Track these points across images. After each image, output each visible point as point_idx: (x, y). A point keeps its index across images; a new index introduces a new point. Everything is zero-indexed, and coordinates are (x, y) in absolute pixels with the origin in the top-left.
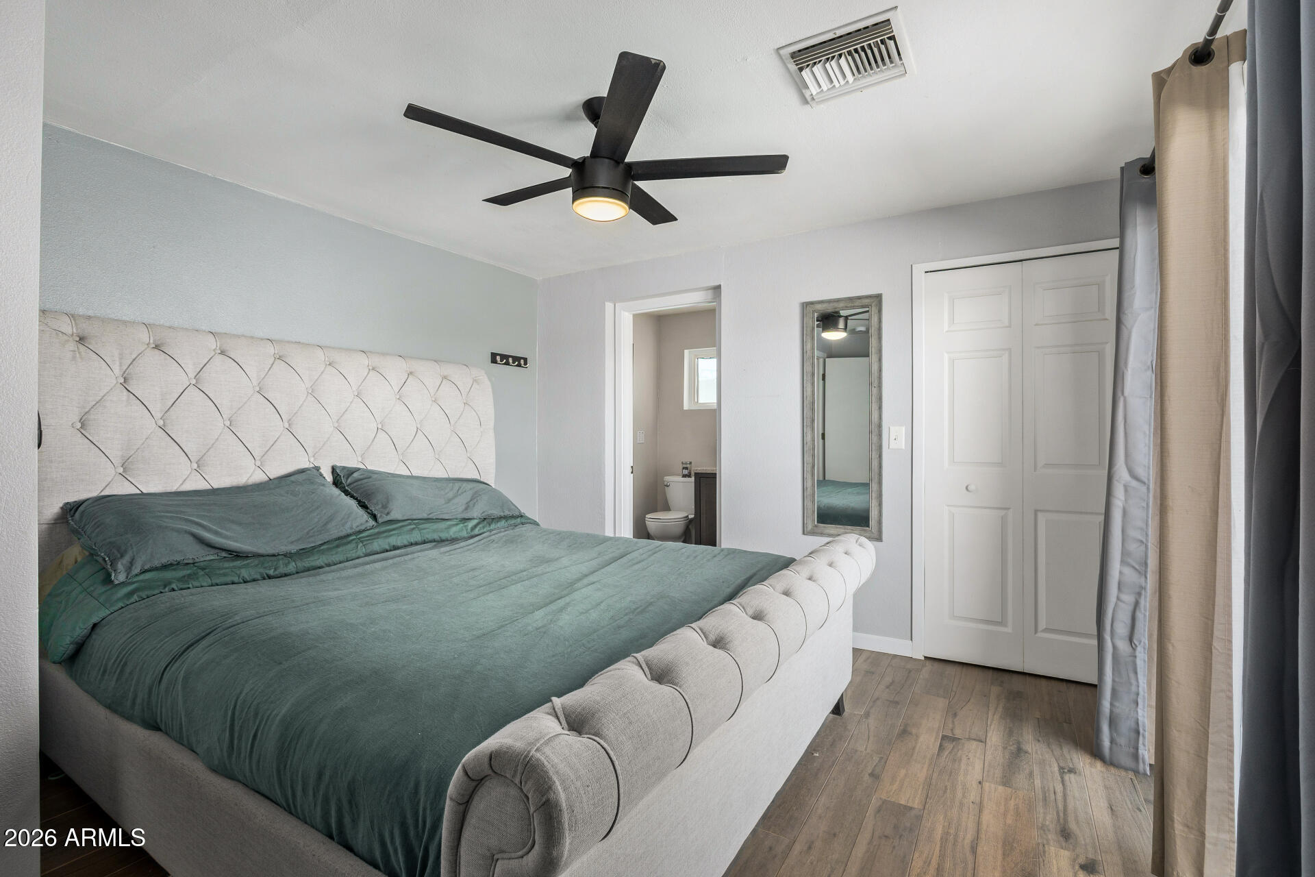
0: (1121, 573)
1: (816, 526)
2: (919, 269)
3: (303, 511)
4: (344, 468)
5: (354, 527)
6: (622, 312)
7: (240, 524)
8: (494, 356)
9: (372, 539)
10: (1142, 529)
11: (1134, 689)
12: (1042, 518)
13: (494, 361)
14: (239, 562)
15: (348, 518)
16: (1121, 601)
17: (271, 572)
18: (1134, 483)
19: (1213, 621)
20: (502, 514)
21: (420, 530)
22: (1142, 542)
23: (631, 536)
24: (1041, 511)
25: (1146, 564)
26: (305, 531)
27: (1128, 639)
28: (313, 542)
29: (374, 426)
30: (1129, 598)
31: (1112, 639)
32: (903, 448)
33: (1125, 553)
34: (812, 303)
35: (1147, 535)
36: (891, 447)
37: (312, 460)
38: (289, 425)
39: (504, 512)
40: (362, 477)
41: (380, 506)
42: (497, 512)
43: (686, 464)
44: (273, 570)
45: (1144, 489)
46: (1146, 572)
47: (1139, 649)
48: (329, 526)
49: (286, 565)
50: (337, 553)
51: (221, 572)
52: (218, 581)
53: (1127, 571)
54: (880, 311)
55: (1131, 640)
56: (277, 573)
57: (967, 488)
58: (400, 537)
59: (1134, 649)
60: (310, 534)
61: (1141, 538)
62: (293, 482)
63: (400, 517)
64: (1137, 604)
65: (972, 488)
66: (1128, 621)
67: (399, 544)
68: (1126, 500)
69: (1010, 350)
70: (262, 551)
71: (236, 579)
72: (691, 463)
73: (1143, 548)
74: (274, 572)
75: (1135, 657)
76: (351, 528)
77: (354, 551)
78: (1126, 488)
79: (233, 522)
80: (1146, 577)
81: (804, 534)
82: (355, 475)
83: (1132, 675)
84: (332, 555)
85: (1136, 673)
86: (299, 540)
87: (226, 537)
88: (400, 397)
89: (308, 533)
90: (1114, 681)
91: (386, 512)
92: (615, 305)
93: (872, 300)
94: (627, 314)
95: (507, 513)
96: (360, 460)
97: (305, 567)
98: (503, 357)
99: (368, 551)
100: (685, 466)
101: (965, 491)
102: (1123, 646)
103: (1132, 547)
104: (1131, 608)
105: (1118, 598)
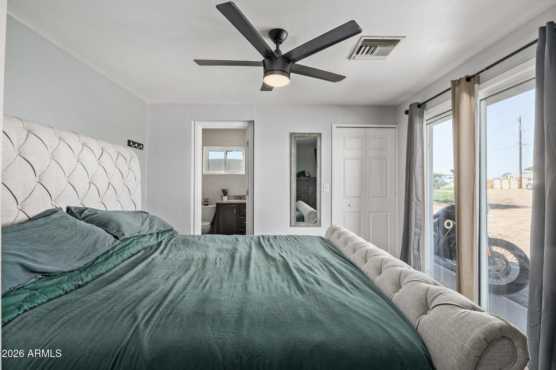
0: (415, 230)
1: (296, 223)
2: (334, 126)
3: (80, 238)
4: (76, 208)
5: (110, 245)
6: (199, 126)
7: (45, 252)
8: (129, 141)
9: (123, 251)
10: (420, 216)
11: (420, 265)
12: (371, 214)
13: (129, 145)
14: (55, 280)
15: (106, 239)
16: (415, 238)
17: (80, 283)
18: (418, 202)
19: (473, 240)
20: (165, 229)
21: (141, 242)
22: (420, 220)
23: (201, 234)
24: (370, 212)
25: (421, 226)
26: (83, 251)
27: (417, 250)
28: (91, 258)
29: (87, 181)
30: (417, 237)
31: (413, 251)
32: (328, 191)
33: (416, 223)
34: (295, 133)
35: (421, 217)
36: (324, 191)
37: (54, 203)
38: (39, 179)
39: (165, 228)
40: (90, 213)
41: (115, 231)
42: (162, 229)
43: (206, 199)
44: (80, 281)
45: (420, 203)
46: (421, 229)
47: (421, 253)
48: (97, 246)
49: (87, 276)
50: (109, 263)
51: (50, 289)
52: (52, 297)
53: (417, 229)
54: (321, 139)
55: (418, 250)
56: (83, 282)
57: (349, 205)
58: (134, 248)
59: (419, 253)
60: (87, 254)
61: (420, 218)
62: (55, 219)
63: (129, 237)
64: (419, 239)
65: (351, 205)
66: (417, 244)
67: (134, 252)
68: (416, 207)
69: (362, 158)
70: (65, 270)
71: (61, 292)
72: (208, 199)
73: (420, 221)
74: (82, 282)
75: (420, 255)
76: (110, 246)
77: (117, 260)
78: (416, 203)
79: (40, 251)
80: (421, 230)
81: (291, 226)
82: (86, 212)
83: (419, 261)
84: (108, 265)
85: (420, 260)
86: (82, 258)
87: (40, 263)
88: (99, 163)
89: (85, 252)
90: (414, 264)
91: (121, 234)
92: (195, 123)
93: (318, 135)
94: (200, 127)
95: (167, 228)
96: (80, 202)
97: (97, 275)
98: (134, 143)
99: (123, 259)
100: (205, 200)
101: (349, 207)
102: (416, 252)
103: (418, 222)
104: (418, 240)
105: (414, 238)
